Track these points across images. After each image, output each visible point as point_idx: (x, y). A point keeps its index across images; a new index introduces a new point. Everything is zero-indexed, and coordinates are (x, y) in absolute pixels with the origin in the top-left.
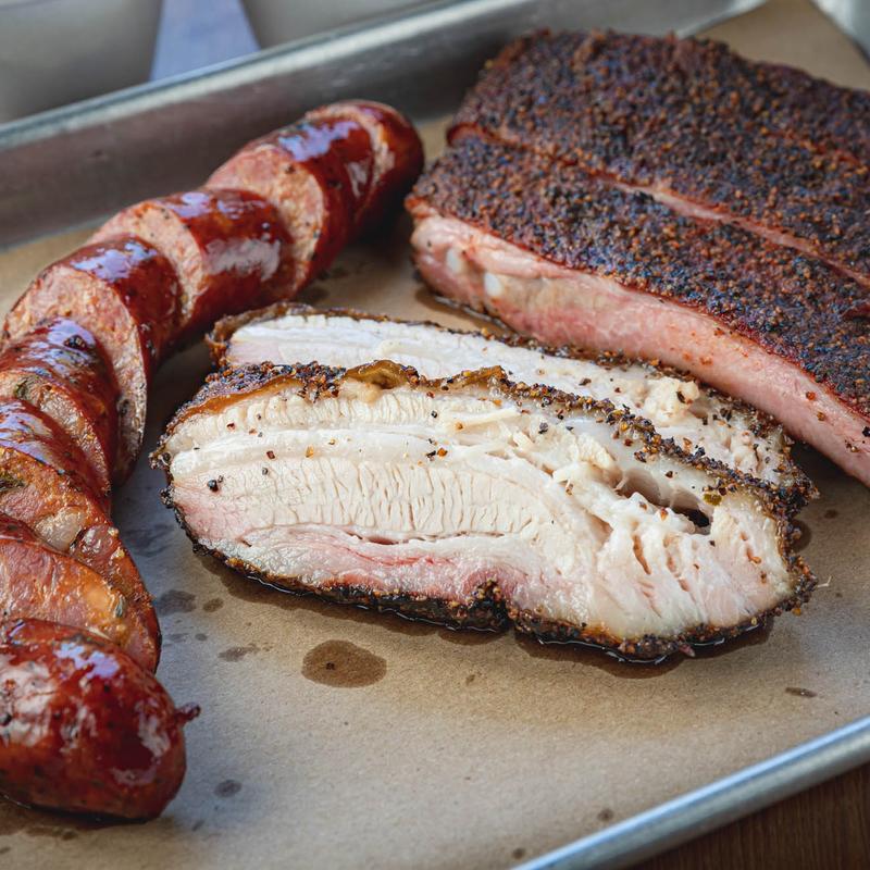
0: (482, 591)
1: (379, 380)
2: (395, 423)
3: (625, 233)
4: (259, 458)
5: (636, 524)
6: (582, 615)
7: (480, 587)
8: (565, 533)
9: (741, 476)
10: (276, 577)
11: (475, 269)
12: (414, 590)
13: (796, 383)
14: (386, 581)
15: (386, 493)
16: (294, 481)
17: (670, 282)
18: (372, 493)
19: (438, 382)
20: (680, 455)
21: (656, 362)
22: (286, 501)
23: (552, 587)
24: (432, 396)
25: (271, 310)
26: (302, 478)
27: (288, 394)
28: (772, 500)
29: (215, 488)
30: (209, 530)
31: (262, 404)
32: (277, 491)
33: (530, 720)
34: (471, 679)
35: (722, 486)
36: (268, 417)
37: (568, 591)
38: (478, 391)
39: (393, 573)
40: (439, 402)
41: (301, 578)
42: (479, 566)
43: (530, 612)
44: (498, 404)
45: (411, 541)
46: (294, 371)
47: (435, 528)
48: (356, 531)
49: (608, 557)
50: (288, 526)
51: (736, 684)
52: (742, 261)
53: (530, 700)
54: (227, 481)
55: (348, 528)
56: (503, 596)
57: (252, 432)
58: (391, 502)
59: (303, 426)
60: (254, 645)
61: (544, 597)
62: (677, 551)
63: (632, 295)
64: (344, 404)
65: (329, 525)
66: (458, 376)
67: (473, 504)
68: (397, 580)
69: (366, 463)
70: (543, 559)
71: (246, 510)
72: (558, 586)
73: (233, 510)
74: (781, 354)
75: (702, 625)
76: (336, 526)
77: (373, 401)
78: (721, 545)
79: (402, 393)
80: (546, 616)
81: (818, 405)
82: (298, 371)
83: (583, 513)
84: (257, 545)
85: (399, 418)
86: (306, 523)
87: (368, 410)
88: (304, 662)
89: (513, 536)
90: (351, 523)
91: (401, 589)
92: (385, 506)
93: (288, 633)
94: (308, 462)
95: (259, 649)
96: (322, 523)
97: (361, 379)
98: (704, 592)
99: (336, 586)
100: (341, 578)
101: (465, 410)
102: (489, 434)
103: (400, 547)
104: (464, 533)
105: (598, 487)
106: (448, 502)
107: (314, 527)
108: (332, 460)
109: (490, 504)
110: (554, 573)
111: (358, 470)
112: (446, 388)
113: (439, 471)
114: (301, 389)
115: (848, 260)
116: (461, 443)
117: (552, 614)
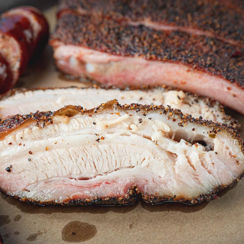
0: (131, 191)
1: (68, 113)
2: (78, 130)
3: (140, 40)
4: (25, 155)
5: (185, 152)
6: (173, 192)
7: (130, 190)
8: (160, 161)
9: (221, 125)
10: (44, 202)
11: (82, 63)
12: (103, 196)
13: (222, 85)
14: (91, 195)
15: (82, 159)
16: (42, 161)
17: (165, 55)
18: (76, 160)
19: (92, 110)
20: (195, 121)
21: (164, 86)
22: (41, 170)
23: (159, 184)
24: (91, 116)
25: (9, 93)
26: (46, 160)
27: (32, 126)
28: (234, 132)
29: (9, 170)
30: (10, 188)
31: (22, 132)
32: (36, 167)
33: (161, 239)
34: (131, 226)
35: (214, 130)
36: (25, 137)
37: (165, 184)
38: (109, 111)
39: (92, 190)
40: (95, 118)
41: (55, 201)
42: (128, 181)
43: (152, 195)
44: (118, 114)
45: (97, 177)
46: (33, 117)
47: (106, 169)
48: (73, 177)
49: (179, 167)
50: (44, 180)
51: (233, 205)
52: (186, 43)
53: (157, 230)
54: (14, 167)
55: (70, 176)
56: (140, 191)
57: (20, 144)
58: (86, 162)
59: (41, 138)
60: (40, 232)
61: (157, 188)
62: (204, 159)
63: (150, 62)
64: (56, 126)
65: (61, 177)
66: (100, 106)
67: (120, 157)
68: (95, 194)
69: (72, 148)
70: (153, 173)
71: (25, 177)
72: (161, 183)
73: (19, 178)
74: (215, 75)
75: (220, 186)
76: (64, 176)
77: (68, 122)
78: (219, 153)
79: (78, 117)
80: (159, 195)
81: (232, 92)
82: (34, 116)
83: (164, 152)
84: (32, 190)
85: (80, 127)
86: (52, 178)
87: (66, 127)
88: (62, 234)
89: (139, 166)
90: (70, 174)
91: (97, 197)
92: (83, 165)
93: (52, 223)
94: (47, 153)
95: (42, 233)
96: (58, 176)
97: (60, 115)
98: (218, 173)
99: (70, 201)
100: (71, 197)
101: (106, 119)
102: (118, 127)
103: (93, 180)
104: (118, 169)
105: (167, 140)
106: (109, 158)
107: (55, 178)
108: (57, 150)
109: (126, 155)
110: (159, 178)
111: (69, 152)
112: (96, 112)
113: (102, 146)
114: (36, 123)
115: (225, 36)
116: (108, 133)
117: (161, 194)
